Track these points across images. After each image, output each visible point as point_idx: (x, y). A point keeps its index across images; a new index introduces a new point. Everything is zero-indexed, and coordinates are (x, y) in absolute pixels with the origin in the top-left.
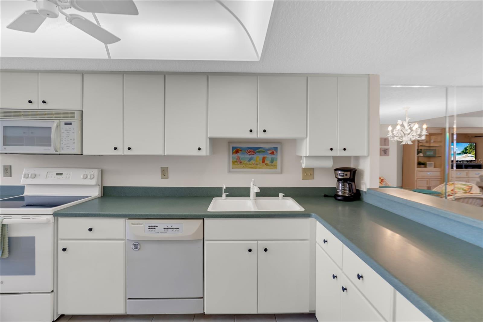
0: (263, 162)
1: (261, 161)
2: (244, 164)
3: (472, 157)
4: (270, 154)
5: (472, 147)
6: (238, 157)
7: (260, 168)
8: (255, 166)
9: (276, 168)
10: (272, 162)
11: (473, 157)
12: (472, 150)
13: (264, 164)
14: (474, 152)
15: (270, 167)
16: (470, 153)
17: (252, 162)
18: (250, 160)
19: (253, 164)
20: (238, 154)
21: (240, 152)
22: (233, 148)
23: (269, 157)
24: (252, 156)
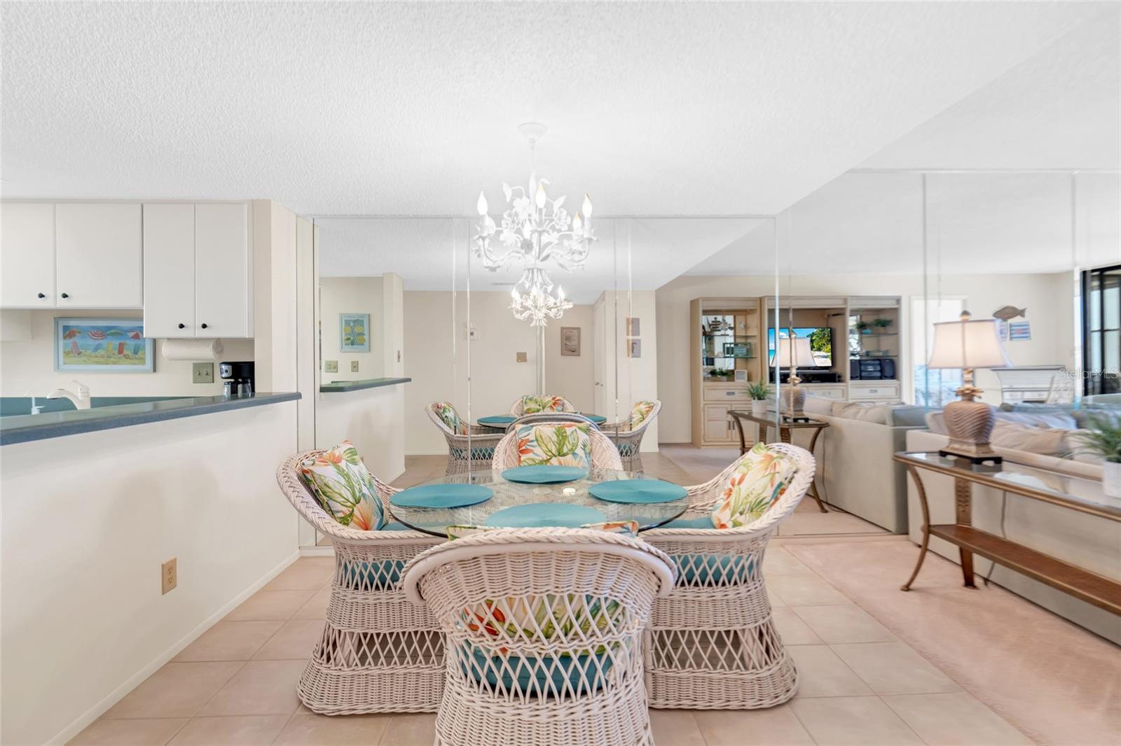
0: (120, 352)
1: (116, 352)
2: (85, 355)
3: (825, 359)
4: (132, 337)
5: (824, 334)
6: (75, 344)
7: (114, 363)
8: (107, 359)
9: (144, 364)
10: (136, 352)
11: (826, 357)
12: (824, 341)
13: (121, 355)
14: (829, 347)
15: (132, 361)
16: (819, 350)
17: (101, 352)
18: (97, 348)
19: (102, 357)
20: (75, 339)
21: (77, 334)
22: (66, 328)
23: (131, 343)
24: (102, 342)
